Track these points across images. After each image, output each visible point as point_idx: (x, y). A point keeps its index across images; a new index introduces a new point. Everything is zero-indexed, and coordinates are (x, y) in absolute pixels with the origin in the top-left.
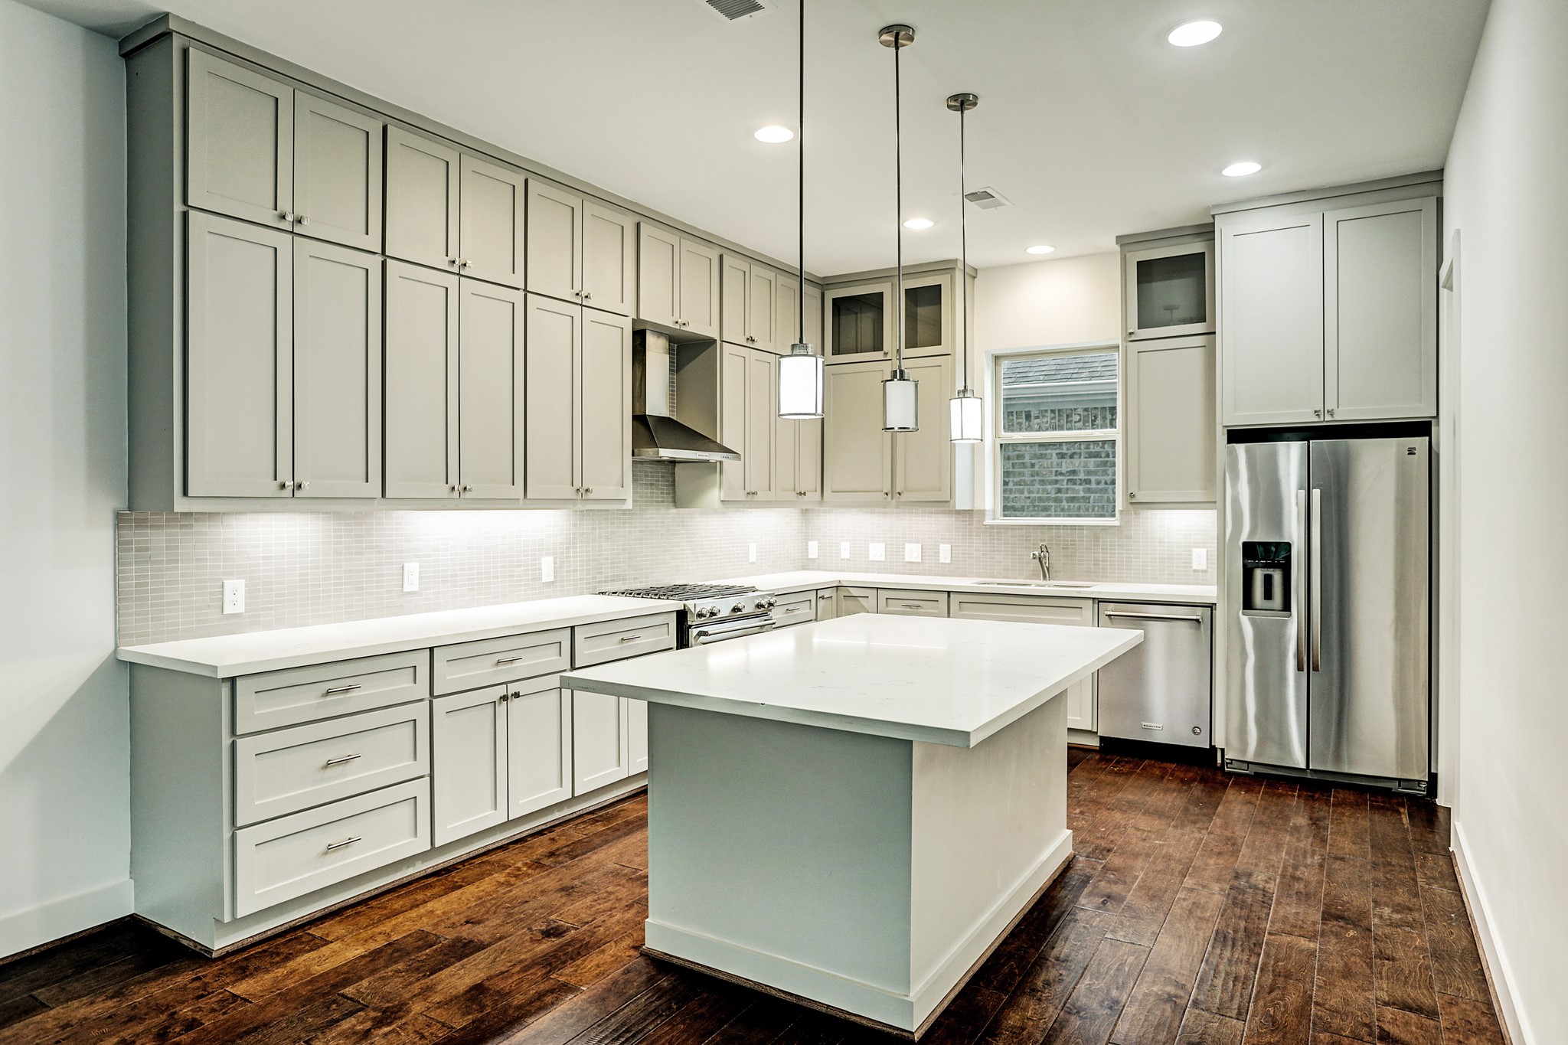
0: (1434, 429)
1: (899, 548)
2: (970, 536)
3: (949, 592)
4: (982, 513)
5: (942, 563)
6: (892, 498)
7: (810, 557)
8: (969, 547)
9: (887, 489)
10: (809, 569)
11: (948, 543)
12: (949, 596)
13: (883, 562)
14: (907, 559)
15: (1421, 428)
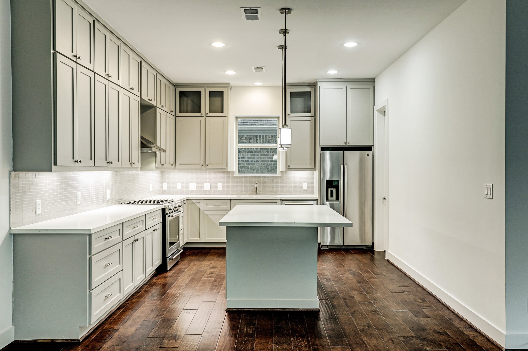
0: (373, 149)
1: (202, 185)
2: (229, 180)
3: (231, 200)
4: (233, 172)
5: (218, 190)
6: (204, 167)
7: (164, 189)
8: (229, 184)
9: (202, 163)
10: (163, 194)
11: (221, 183)
12: (231, 201)
13: (195, 190)
14: (205, 189)
15: (369, 148)
